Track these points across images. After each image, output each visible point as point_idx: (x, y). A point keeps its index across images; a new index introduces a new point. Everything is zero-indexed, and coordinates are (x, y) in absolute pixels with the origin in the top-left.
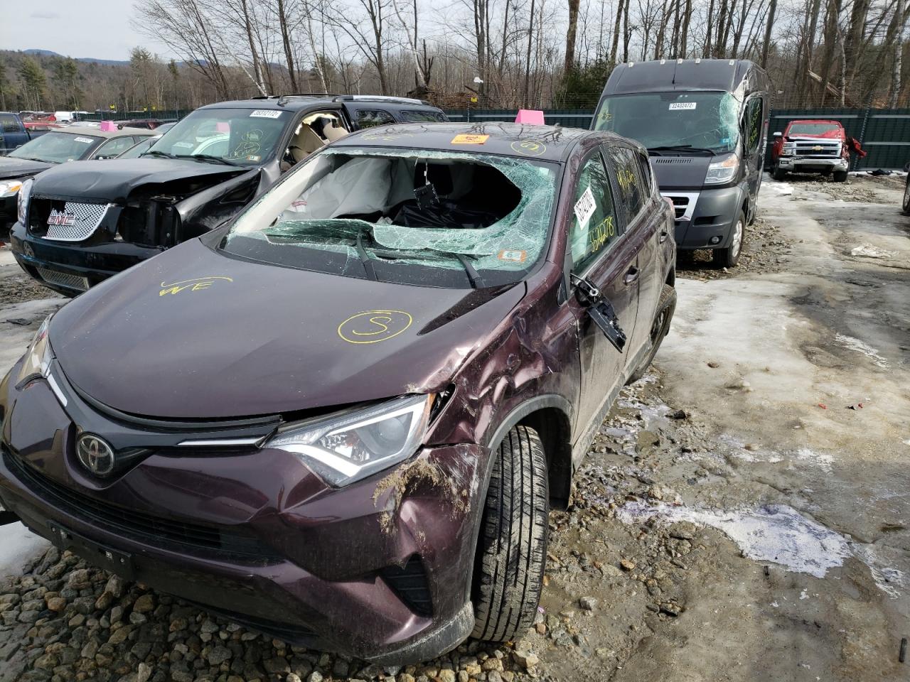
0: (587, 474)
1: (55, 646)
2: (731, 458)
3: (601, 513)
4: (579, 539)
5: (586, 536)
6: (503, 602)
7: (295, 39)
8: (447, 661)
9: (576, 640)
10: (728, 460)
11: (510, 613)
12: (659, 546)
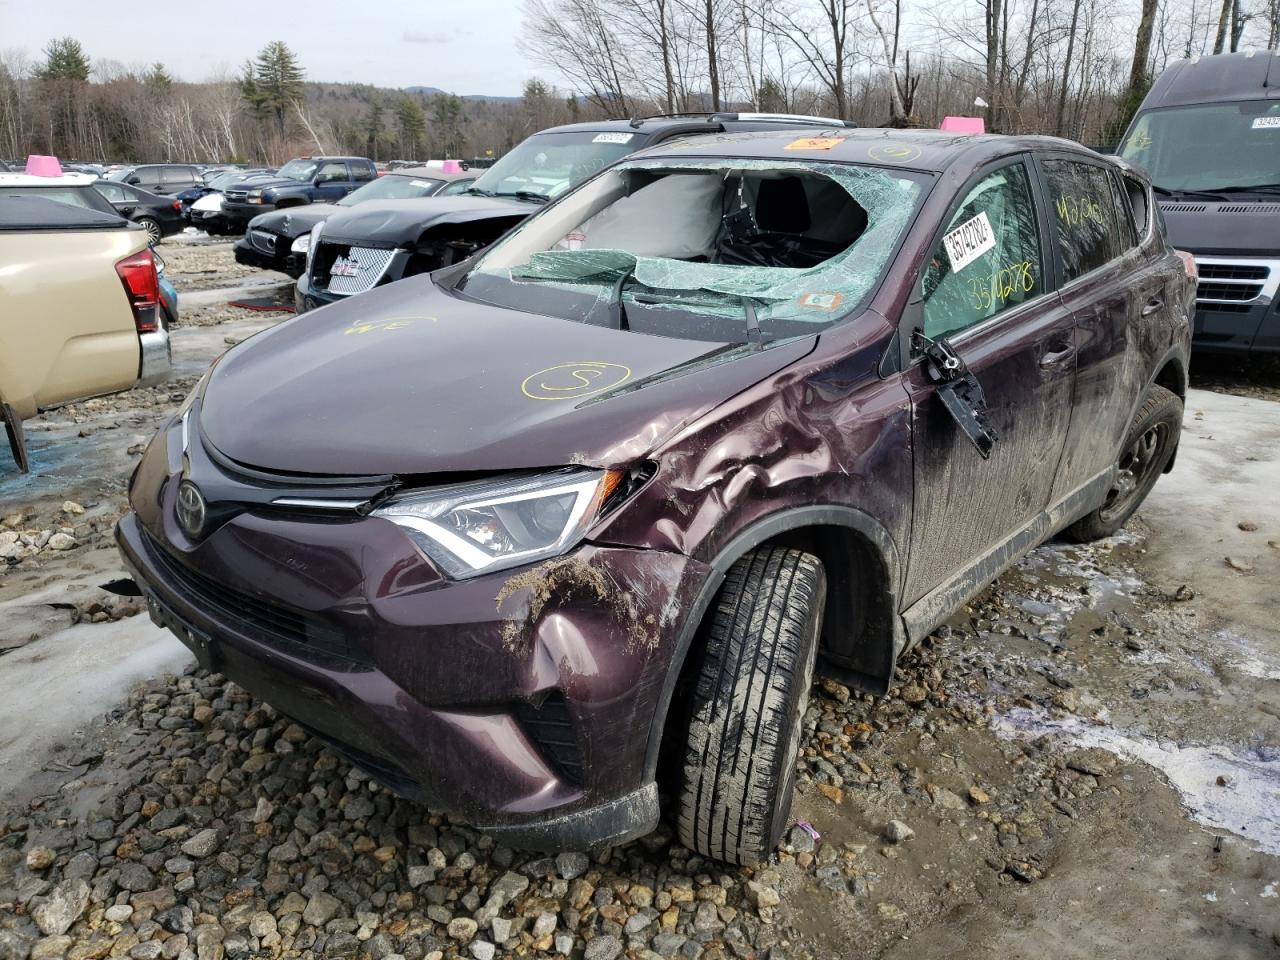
0: (966, 660)
1: (182, 761)
2: (1223, 667)
3: (966, 718)
4: (916, 748)
5: (928, 744)
6: (716, 797)
7: (724, 56)
8: (649, 876)
9: (851, 886)
10: (1218, 669)
11: (727, 814)
12: (1044, 777)
